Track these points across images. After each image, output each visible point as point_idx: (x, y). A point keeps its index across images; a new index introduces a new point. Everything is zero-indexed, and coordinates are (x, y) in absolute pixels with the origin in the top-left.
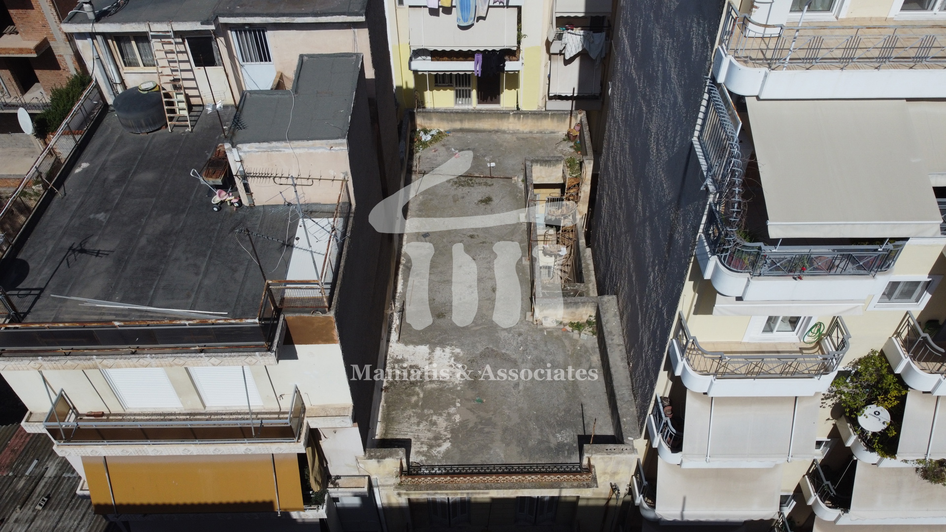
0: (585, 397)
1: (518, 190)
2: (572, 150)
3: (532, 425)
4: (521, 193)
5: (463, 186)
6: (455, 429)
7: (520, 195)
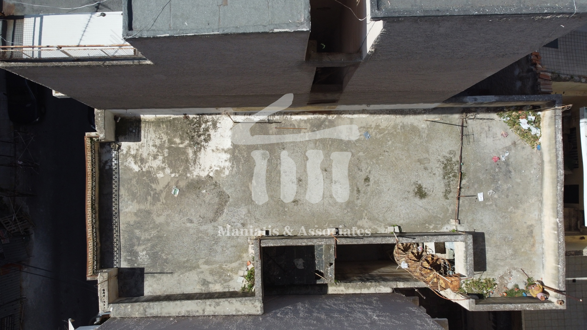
0: (179, 276)
1: (439, 226)
2: (510, 286)
3: (154, 233)
4: (433, 229)
5: (445, 168)
6: (151, 173)
7: (431, 227)
